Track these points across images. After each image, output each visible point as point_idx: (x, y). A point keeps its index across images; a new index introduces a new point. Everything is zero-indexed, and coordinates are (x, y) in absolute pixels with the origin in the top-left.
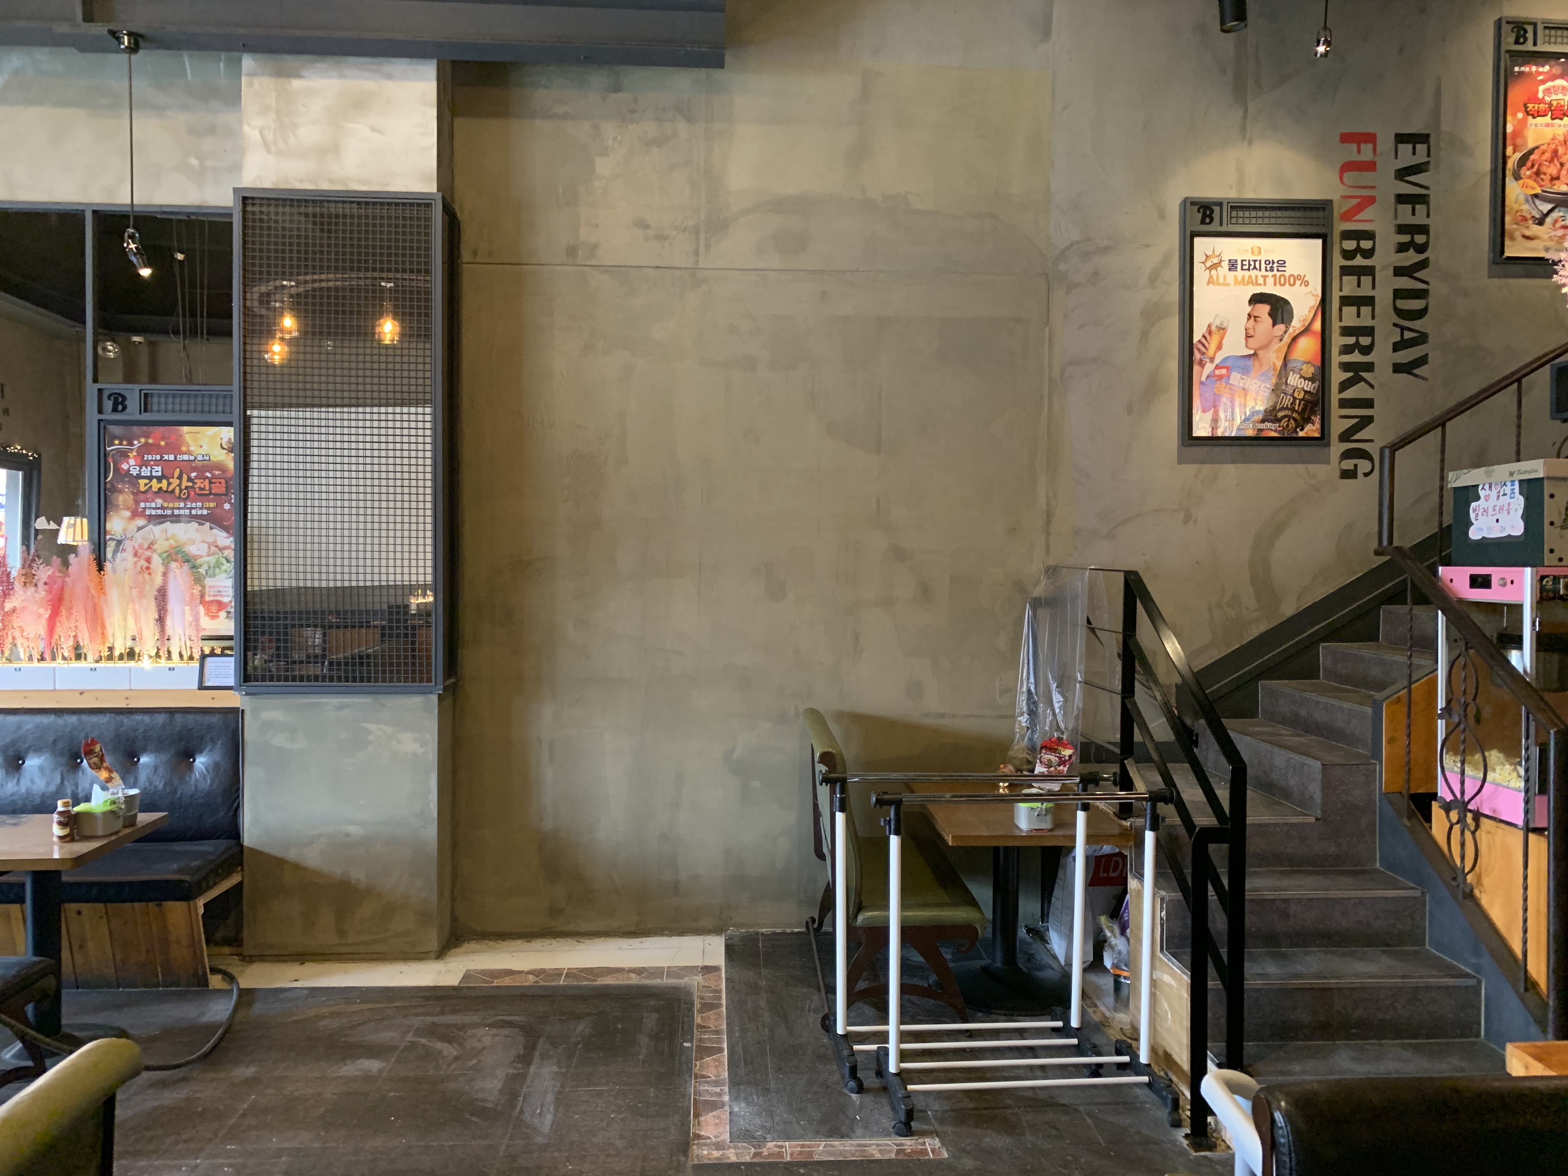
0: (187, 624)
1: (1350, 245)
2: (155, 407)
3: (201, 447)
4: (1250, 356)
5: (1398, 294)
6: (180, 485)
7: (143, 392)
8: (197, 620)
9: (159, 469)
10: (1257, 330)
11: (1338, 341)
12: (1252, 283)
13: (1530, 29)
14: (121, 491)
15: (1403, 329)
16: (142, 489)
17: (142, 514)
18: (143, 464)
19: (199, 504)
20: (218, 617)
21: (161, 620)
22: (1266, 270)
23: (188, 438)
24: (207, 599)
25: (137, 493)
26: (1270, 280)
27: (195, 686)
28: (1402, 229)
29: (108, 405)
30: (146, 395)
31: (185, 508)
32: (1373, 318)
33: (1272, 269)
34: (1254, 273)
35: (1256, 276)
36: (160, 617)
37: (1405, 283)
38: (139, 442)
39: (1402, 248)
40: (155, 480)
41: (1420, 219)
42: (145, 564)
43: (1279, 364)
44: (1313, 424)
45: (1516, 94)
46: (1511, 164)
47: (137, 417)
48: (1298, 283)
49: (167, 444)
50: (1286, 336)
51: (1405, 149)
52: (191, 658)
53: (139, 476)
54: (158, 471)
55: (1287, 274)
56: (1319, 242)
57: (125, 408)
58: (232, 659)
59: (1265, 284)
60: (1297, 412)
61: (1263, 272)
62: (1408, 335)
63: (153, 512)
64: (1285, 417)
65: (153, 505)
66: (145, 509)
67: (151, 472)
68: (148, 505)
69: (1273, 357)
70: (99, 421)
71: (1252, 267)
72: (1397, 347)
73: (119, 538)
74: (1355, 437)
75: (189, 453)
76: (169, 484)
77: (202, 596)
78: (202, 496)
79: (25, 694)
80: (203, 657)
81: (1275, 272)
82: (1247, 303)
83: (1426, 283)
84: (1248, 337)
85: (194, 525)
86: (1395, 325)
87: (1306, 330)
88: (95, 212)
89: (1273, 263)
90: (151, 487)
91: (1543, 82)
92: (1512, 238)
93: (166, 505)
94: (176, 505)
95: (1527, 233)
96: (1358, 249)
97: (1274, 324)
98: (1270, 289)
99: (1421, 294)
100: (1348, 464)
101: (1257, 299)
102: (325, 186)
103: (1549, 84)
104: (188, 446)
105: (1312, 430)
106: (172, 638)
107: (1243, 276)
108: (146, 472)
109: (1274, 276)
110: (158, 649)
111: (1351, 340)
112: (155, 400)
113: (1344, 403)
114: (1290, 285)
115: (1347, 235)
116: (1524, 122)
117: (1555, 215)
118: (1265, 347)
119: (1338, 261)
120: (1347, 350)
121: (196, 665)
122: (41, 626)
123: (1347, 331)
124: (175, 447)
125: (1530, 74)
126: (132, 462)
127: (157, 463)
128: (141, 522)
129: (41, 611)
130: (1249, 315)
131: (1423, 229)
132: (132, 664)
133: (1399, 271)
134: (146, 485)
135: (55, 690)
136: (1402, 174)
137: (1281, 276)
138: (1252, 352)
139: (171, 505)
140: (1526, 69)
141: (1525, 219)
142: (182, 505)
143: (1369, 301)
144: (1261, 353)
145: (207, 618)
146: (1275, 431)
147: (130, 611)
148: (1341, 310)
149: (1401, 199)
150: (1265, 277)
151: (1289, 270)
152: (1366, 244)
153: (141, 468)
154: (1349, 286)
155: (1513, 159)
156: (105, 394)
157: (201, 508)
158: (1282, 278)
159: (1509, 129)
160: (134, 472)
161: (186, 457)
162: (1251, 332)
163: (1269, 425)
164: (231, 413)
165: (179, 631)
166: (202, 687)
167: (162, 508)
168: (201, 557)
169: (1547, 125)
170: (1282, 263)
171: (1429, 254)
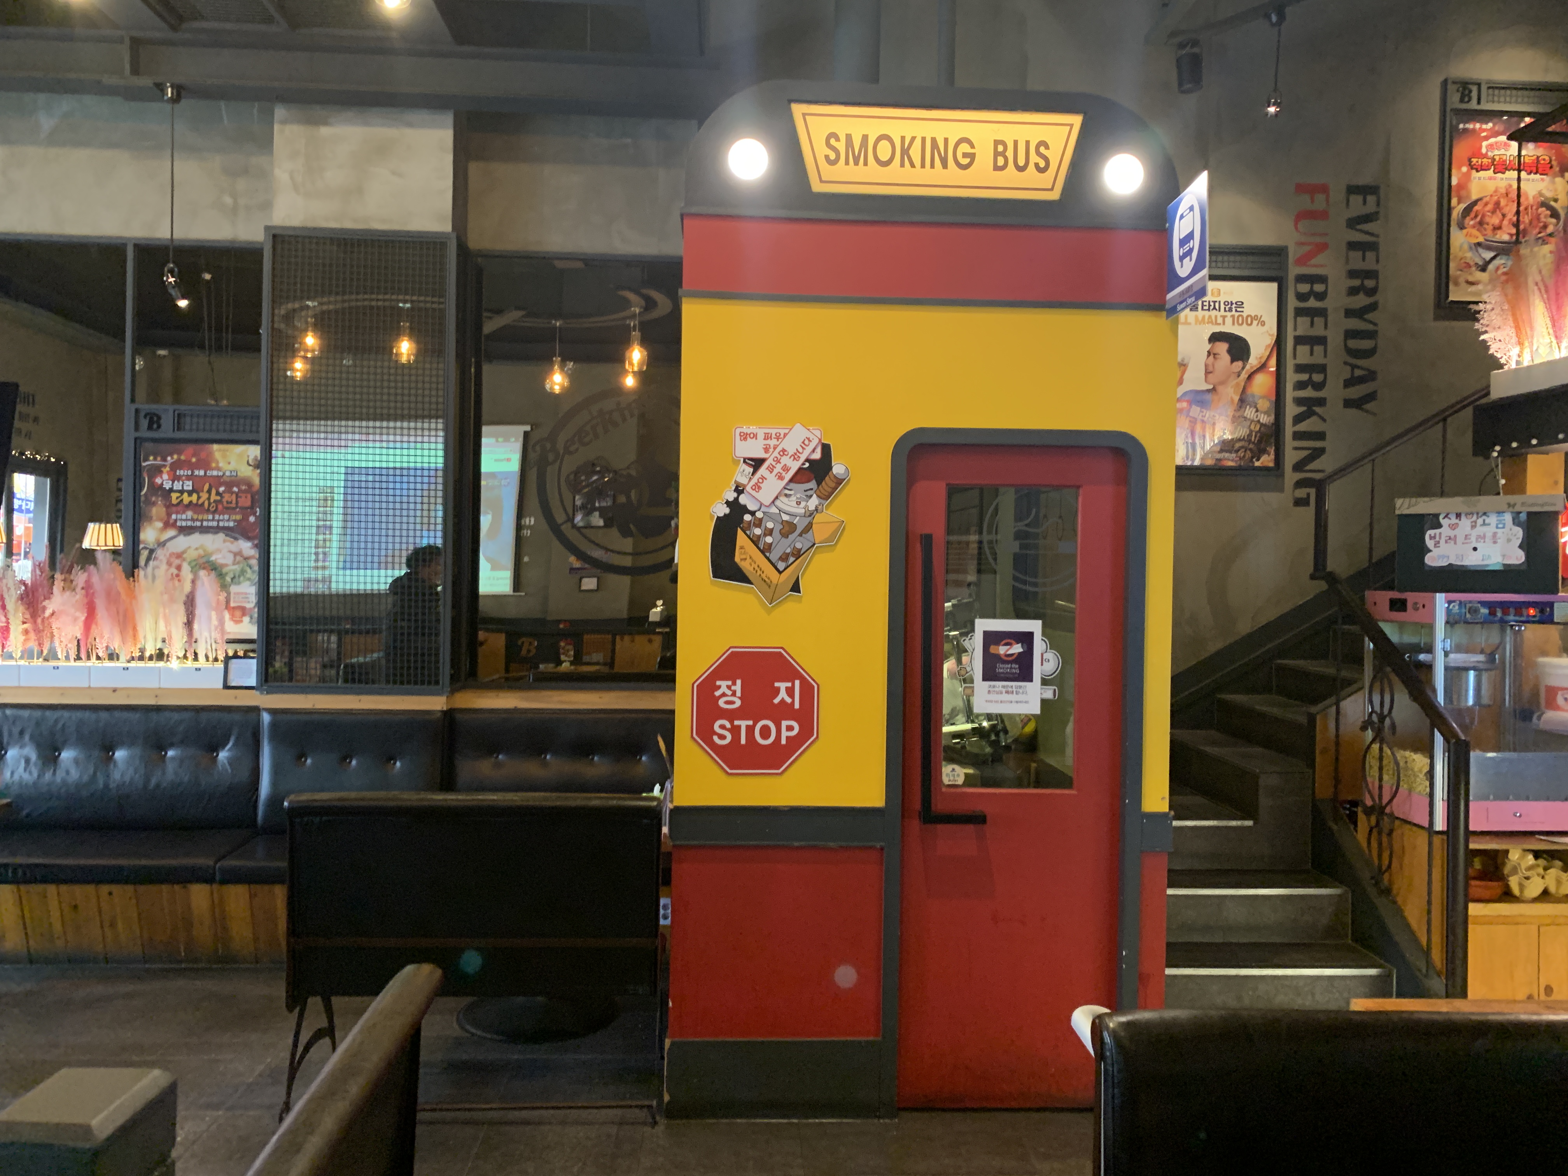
0: (213, 628)
1: (1304, 288)
2: (187, 427)
3: (229, 463)
4: (1208, 391)
5: (1350, 334)
6: (209, 499)
7: (176, 413)
8: (222, 622)
9: (190, 483)
10: (1216, 366)
11: (1291, 377)
12: (1212, 322)
13: (1475, 89)
14: (154, 504)
15: (1354, 367)
16: (174, 501)
17: (174, 525)
18: (175, 478)
19: (226, 517)
20: (242, 621)
21: (189, 624)
22: (1225, 311)
23: (217, 455)
24: (232, 604)
25: (169, 506)
26: (1229, 320)
27: (221, 686)
28: (1352, 274)
29: (144, 423)
30: (179, 415)
31: (213, 520)
32: (1325, 356)
33: (1230, 310)
34: (1214, 313)
35: (1216, 317)
36: (188, 621)
37: (1355, 324)
38: (172, 458)
39: (1353, 291)
40: (186, 495)
41: (1369, 264)
42: (175, 572)
43: (1236, 398)
44: (1269, 455)
45: (1460, 150)
46: (1456, 213)
47: (170, 435)
48: (1255, 323)
49: (198, 460)
50: (1244, 372)
51: (1356, 200)
52: (216, 660)
53: (171, 490)
54: (188, 486)
55: (1245, 315)
56: (1275, 285)
57: (159, 427)
58: (255, 661)
59: (1224, 323)
60: (1254, 443)
61: (1222, 312)
62: (1358, 373)
63: (184, 524)
64: (1242, 447)
65: (184, 517)
66: (176, 521)
67: (183, 486)
68: (179, 516)
69: (1231, 393)
70: (136, 439)
71: (1212, 308)
72: (1348, 383)
73: (151, 546)
74: (1308, 468)
75: (218, 469)
76: (199, 498)
77: (228, 602)
78: (228, 510)
79: (63, 691)
80: (227, 659)
81: (1234, 312)
82: (1207, 342)
83: (1375, 324)
84: (1207, 373)
85: (221, 536)
86: (1346, 363)
87: (1263, 367)
88: (137, 246)
89: (1232, 304)
90: (182, 500)
91: (1487, 138)
92: (1456, 284)
93: (195, 517)
94: (205, 517)
95: (1471, 279)
96: (1312, 293)
97: (1232, 361)
98: (1229, 328)
99: (1371, 335)
100: (1301, 493)
101: (1215, 338)
102: (349, 225)
103: (1492, 140)
104: (218, 462)
105: (1267, 460)
106: (199, 640)
107: (1204, 317)
108: (177, 486)
109: (1233, 316)
110: (186, 651)
111: (1305, 377)
112: (188, 419)
113: (1297, 436)
114: (1247, 324)
115: (1301, 279)
116: (1467, 176)
117: (1497, 262)
118: (1223, 383)
119: (1292, 303)
120: (1300, 386)
121: (220, 665)
122: (77, 628)
123: (1299, 368)
124: (205, 464)
125: (1474, 130)
126: (165, 476)
127: (188, 478)
128: (171, 533)
129: (78, 614)
130: (1209, 353)
131: (1372, 274)
132: (161, 664)
133: (1349, 313)
134: (177, 498)
135: (89, 687)
136: (1353, 223)
137: (1238, 316)
138: (1211, 387)
139: (200, 517)
140: (1470, 126)
141: (1468, 266)
142: (210, 517)
143: (1321, 341)
144: (1220, 388)
145: (232, 623)
146: (1232, 460)
147: (161, 615)
148: (1295, 349)
149: (1352, 246)
150: (1224, 317)
151: (1247, 310)
152: (1319, 288)
153: (173, 482)
154: (1303, 327)
155: (1458, 209)
156: (142, 414)
157: (228, 520)
158: (1240, 318)
159: (1454, 181)
160: (167, 486)
161: (215, 473)
162: (1210, 369)
163: (1227, 455)
164: (258, 432)
165: (206, 634)
166: (226, 687)
167: (193, 520)
168: (226, 565)
169: (1490, 178)
170: (1240, 304)
171: (1378, 297)
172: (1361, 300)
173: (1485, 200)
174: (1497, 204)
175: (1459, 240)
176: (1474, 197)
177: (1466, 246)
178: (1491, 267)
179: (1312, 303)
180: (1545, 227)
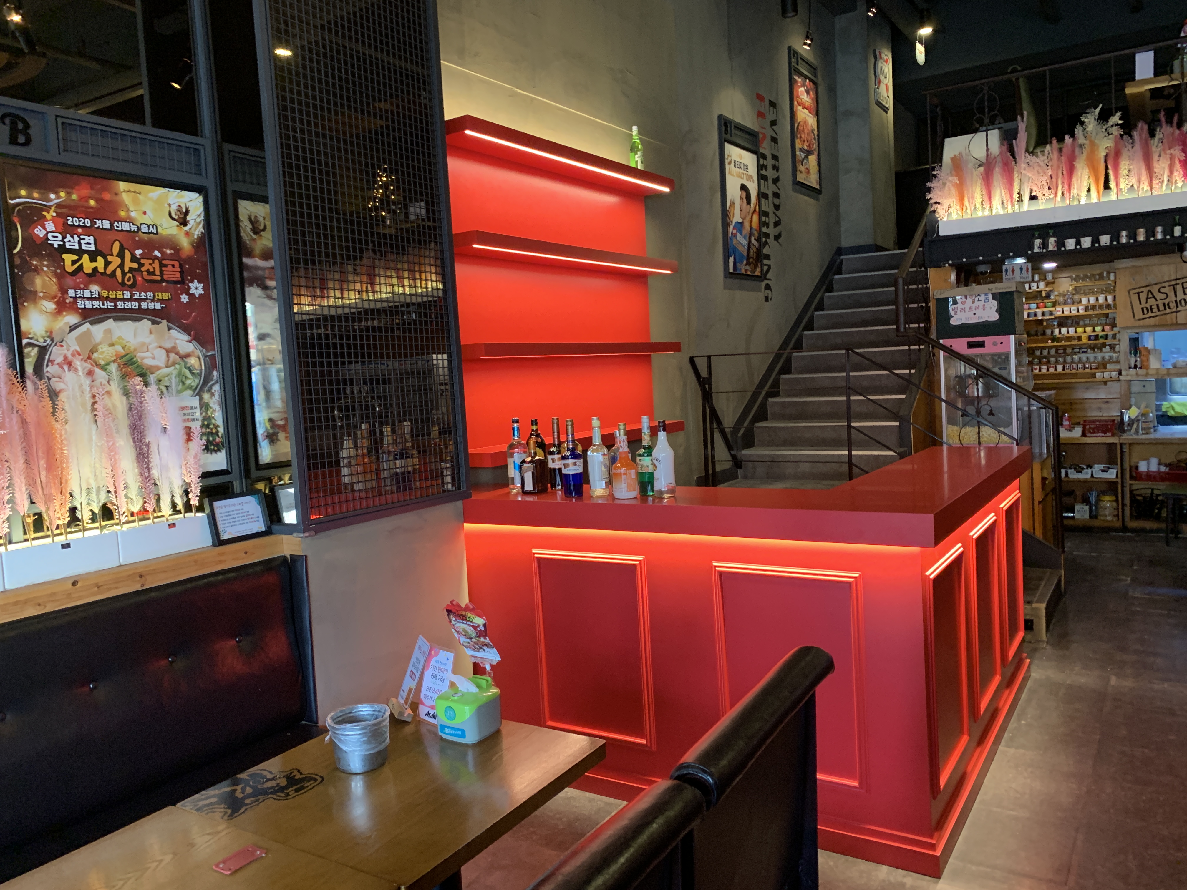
2: (78, 147)
3: (145, 214)
6: (121, 266)
7: (59, 117)
9: (91, 239)
14: (37, 271)
16: (70, 268)
17: (72, 307)
18: (67, 230)
19: (150, 294)
23: (125, 199)
25: (61, 275)
30: (63, 125)
31: (131, 299)
38: (59, 196)
40: (86, 257)
47: (49, 156)
49: (99, 204)
53: (62, 249)
54: (89, 243)
63: (89, 305)
65: (87, 294)
66: (75, 298)
67: (80, 243)
68: (80, 293)
73: (41, 342)
75: (129, 220)
76: (107, 264)
78: (153, 285)
85: (146, 324)
90: (81, 266)
93: (105, 294)
94: (120, 294)
104: (128, 210)
108: (72, 242)
112: (77, 135)
124: (109, 210)
126: (50, 226)
127: (88, 231)
128: (72, 319)
134: (74, 262)
139: (112, 295)
142: (127, 295)
153: (64, 237)
157: (153, 301)
160: (55, 242)
161: (126, 226)
167: (100, 298)
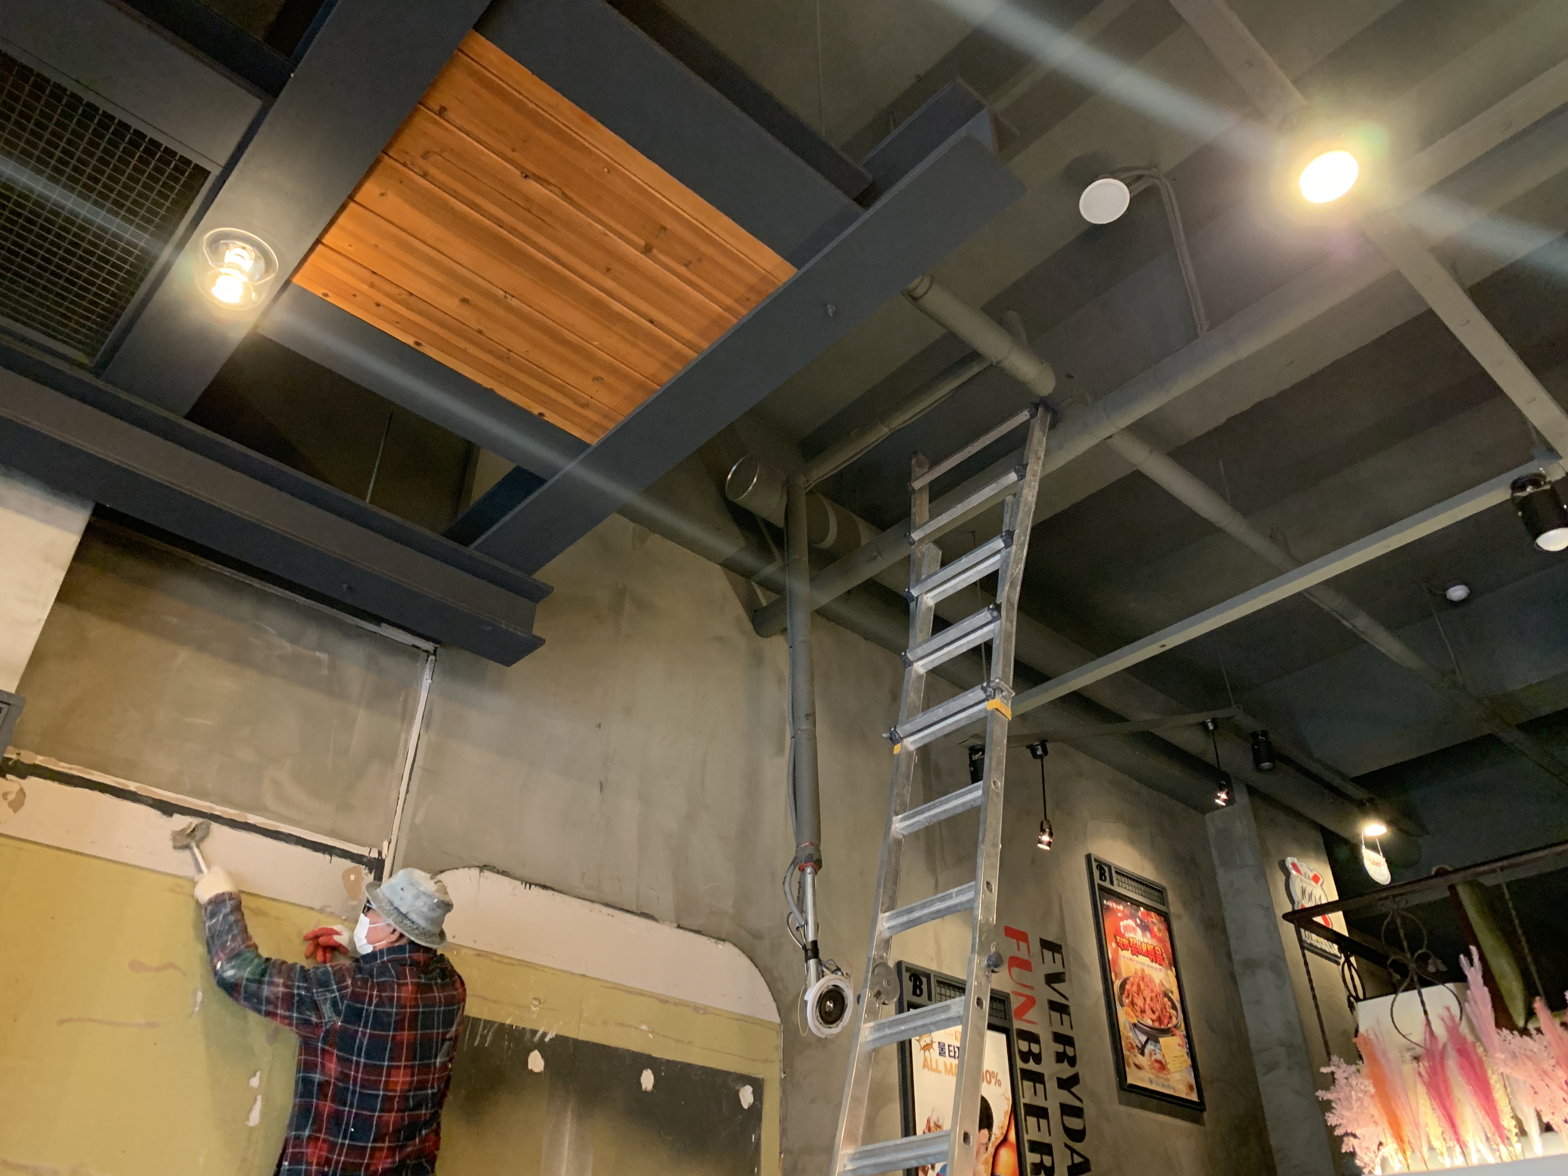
1: (1025, 1046)
5: (1064, 1109)
11: (1029, 1157)
13: (1107, 870)
15: (1072, 1151)
28: (1057, 1038)
32: (1050, 1134)
37: (1066, 1097)
39: (1059, 1058)
41: (1066, 1029)
45: (1108, 926)
46: (1116, 989)
48: (993, 1082)
50: (991, 1144)
51: (1048, 956)
56: (1004, 1036)
62: (1076, 1159)
72: (1070, 1172)
83: (1080, 1101)
86: (1066, 1146)
91: (1122, 919)
92: (1129, 1066)
95: (1137, 1061)
96: (1030, 1053)
99: (1079, 1113)
103: (1125, 922)
111: (1038, 1158)
115: (1022, 1035)
116: (1116, 952)
117: (1149, 1047)
119: (1019, 1062)
120: (1036, 1169)
123: (1034, 1147)
125: (1113, 909)
131: (1070, 1041)
133: (1061, 1084)
136: (1049, 981)
140: (1111, 904)
141: (1133, 1047)
143: (1045, 1113)
149: (1052, 1006)
152: (1035, 1048)
154: (1029, 1093)
155: (1116, 985)
159: (1110, 956)
169: (1131, 959)
171: (1077, 1069)
172: (1065, 1071)
173: (1131, 979)
174: (1139, 985)
175: (1124, 1017)
176: (1124, 975)
177: (1127, 1025)
178: (1146, 1051)
179: (1031, 1066)
180: (1170, 1017)
